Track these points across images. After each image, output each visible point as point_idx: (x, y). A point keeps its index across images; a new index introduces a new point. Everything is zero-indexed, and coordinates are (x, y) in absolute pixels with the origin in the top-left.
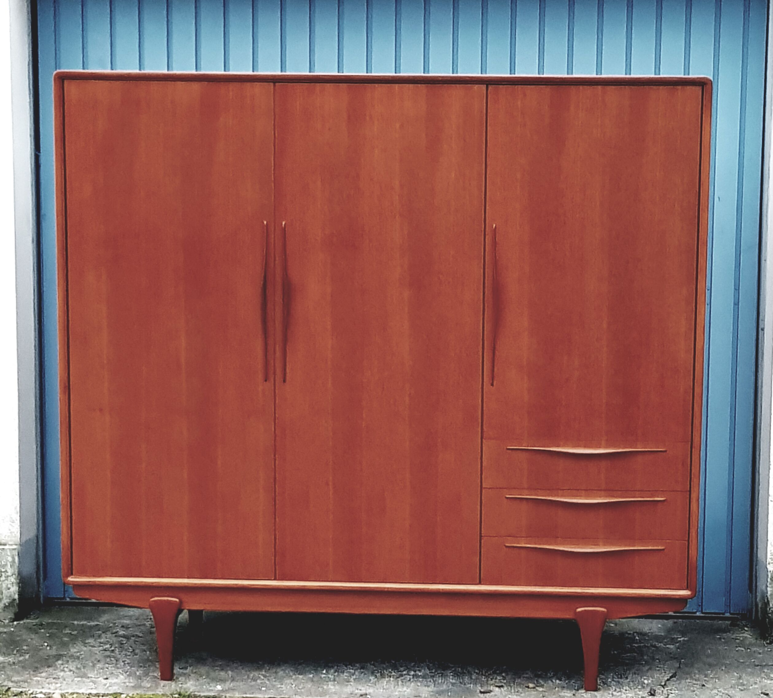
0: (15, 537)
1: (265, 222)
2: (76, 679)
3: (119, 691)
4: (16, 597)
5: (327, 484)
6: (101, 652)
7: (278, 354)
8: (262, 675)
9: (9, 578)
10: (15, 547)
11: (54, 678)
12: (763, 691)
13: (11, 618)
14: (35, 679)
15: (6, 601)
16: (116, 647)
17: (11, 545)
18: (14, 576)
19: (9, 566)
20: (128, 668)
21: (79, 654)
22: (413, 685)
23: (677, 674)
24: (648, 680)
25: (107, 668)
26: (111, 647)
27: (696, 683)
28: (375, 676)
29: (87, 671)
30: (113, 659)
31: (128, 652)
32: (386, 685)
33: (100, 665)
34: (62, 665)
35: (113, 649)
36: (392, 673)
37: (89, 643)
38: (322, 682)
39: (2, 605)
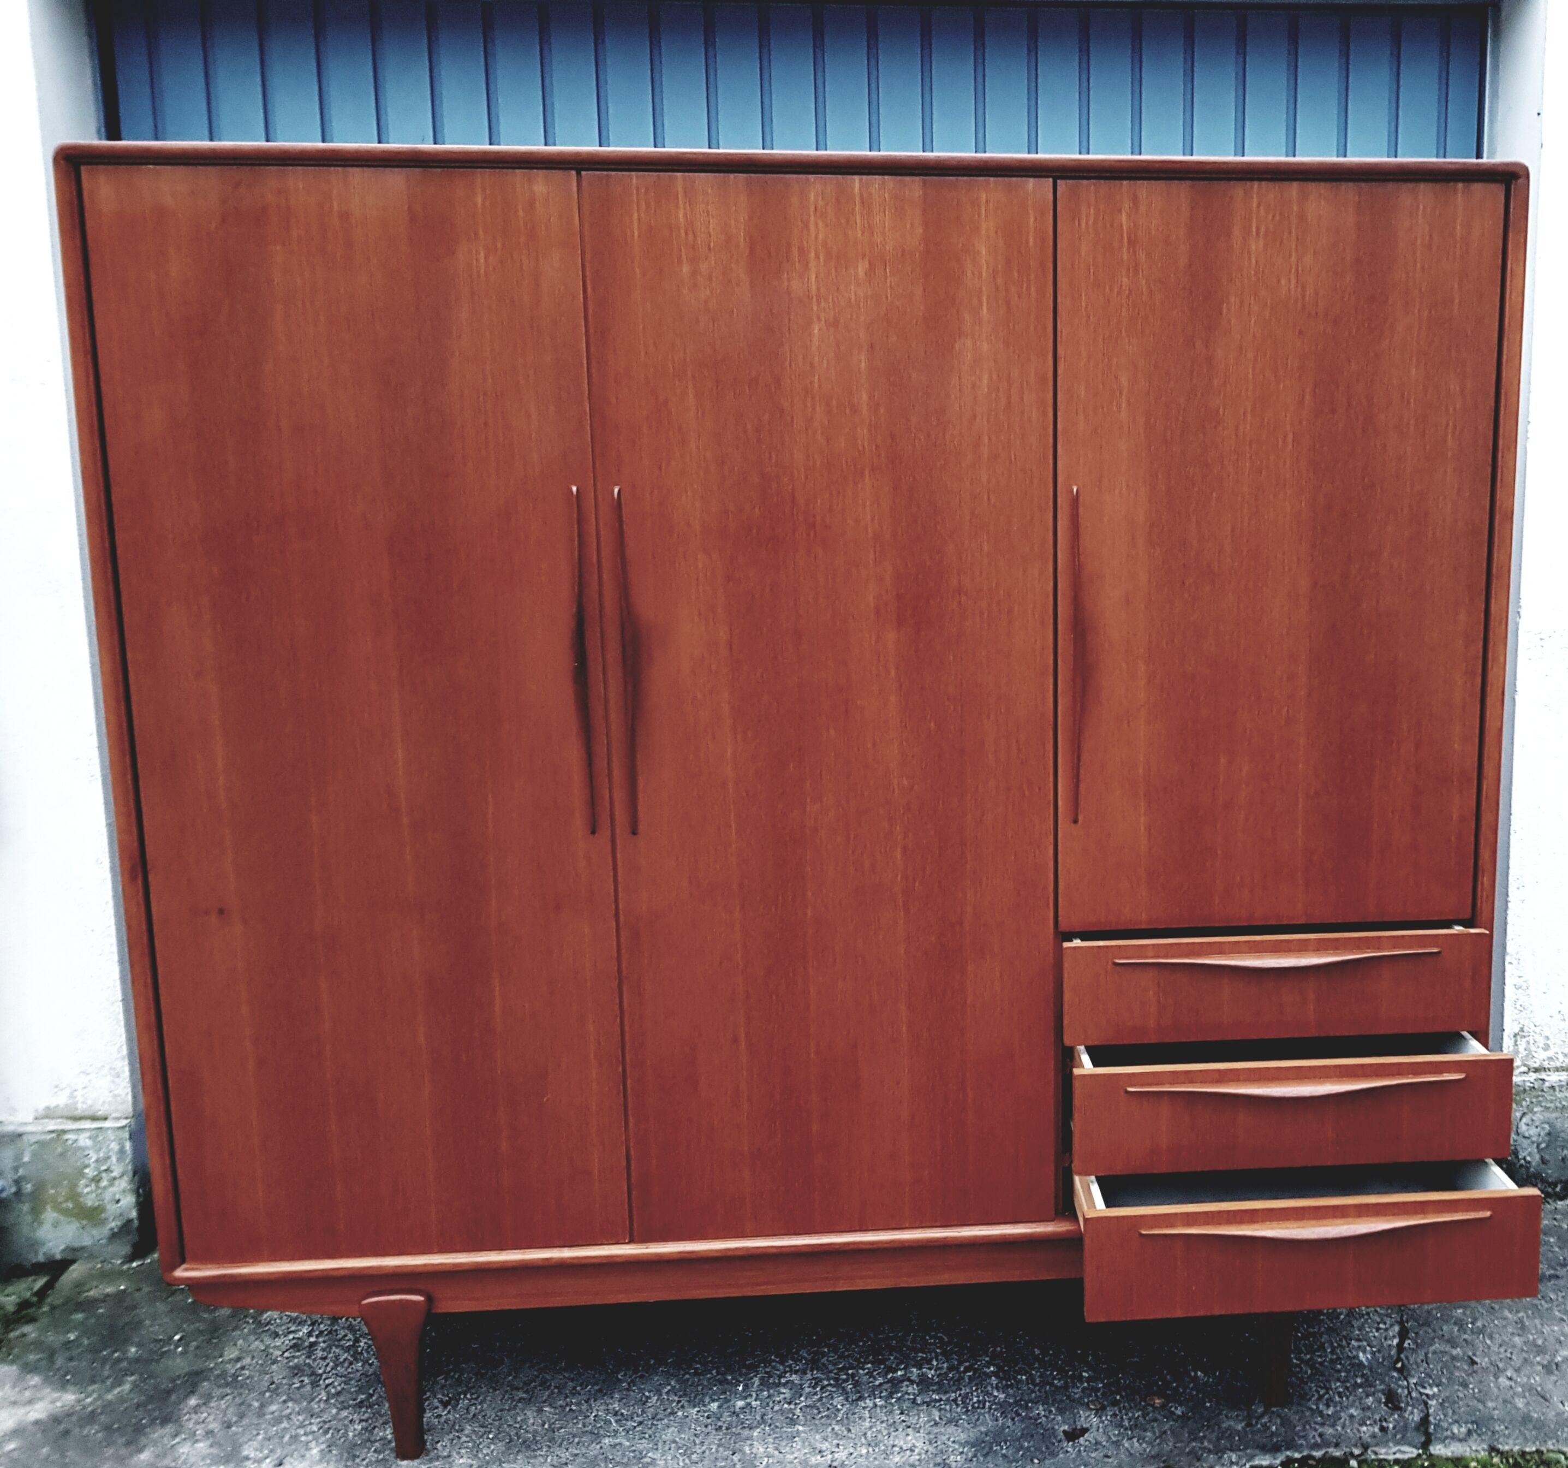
0: (122, 1103)
1: (574, 489)
4: (134, 1214)
5: (735, 1040)
6: (286, 1353)
7: (618, 773)
8: (615, 1412)
9: (117, 1182)
10: (124, 1122)
13: (125, 1255)
15: (114, 1224)
16: (321, 1332)
17: (118, 1119)
18: (125, 1177)
19: (114, 1159)
20: (334, 1411)
21: (239, 1365)
22: (924, 1418)
23: (1408, 1325)
24: (1364, 1352)
25: (288, 1417)
26: (310, 1334)
27: (1454, 1352)
28: (845, 1392)
29: (243, 1433)
30: (306, 1380)
31: (342, 1347)
32: (871, 1428)
33: (274, 1408)
34: (196, 1413)
35: (312, 1339)
36: (875, 1379)
37: (269, 1323)
38: (738, 1430)
39: (105, 1231)
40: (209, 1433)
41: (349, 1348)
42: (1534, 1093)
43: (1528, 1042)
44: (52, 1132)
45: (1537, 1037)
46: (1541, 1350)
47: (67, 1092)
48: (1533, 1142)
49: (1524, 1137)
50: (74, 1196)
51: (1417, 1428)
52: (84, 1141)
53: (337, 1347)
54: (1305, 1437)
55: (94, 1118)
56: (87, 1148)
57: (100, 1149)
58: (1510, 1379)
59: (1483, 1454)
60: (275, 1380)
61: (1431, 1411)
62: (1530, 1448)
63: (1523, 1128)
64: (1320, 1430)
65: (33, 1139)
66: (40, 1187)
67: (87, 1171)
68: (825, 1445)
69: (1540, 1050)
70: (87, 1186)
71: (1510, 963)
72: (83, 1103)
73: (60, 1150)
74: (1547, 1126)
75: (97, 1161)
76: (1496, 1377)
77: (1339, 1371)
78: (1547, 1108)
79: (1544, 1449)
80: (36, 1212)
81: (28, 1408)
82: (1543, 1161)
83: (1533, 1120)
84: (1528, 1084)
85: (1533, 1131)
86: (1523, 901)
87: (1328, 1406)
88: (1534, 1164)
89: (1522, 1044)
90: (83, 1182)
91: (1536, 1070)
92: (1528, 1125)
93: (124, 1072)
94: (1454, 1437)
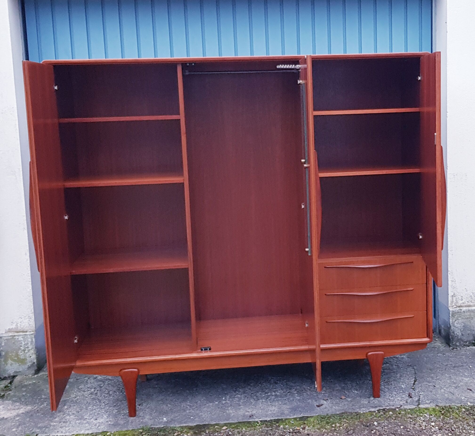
0: (32, 327)
2: (77, 421)
3: (105, 430)
4: (35, 361)
6: (89, 396)
8: (189, 405)
9: (30, 351)
10: (32, 333)
11: (64, 422)
12: (468, 388)
13: (32, 374)
14: (52, 424)
15: (29, 364)
16: (98, 390)
17: (30, 332)
18: (33, 349)
19: (29, 344)
20: (108, 408)
21: (76, 398)
22: (277, 404)
23: (417, 378)
24: (404, 385)
25: (95, 409)
26: (94, 391)
27: (430, 384)
28: (254, 398)
29: (83, 413)
30: (97, 401)
31: (105, 393)
32: (262, 406)
33: (90, 407)
34: (68, 409)
35: (96, 392)
36: (262, 395)
37: (81, 389)
38: (224, 407)
39: (27, 366)
40: (73, 414)
41: (107, 394)
42: (459, 314)
43: (456, 298)
44: (11, 336)
45: (459, 296)
46: (455, 383)
47: (15, 324)
48: (459, 329)
49: (456, 327)
50: (17, 355)
51: (416, 402)
52: (21, 338)
53: (104, 393)
54: (384, 404)
55: (23, 332)
56: (22, 341)
57: (25, 341)
58: (444, 390)
59: (434, 407)
60: (88, 401)
61: (421, 398)
62: (447, 405)
63: (456, 324)
64: (389, 403)
65: (5, 338)
66: (7, 353)
67: (21, 348)
68: (249, 410)
69: (460, 301)
70: (21, 352)
71: (450, 274)
72: (20, 327)
73: (13, 342)
74: (463, 324)
75: (24, 345)
76: (441, 390)
77: (395, 390)
78: (463, 318)
79: (451, 405)
80: (6, 361)
81: (18, 410)
82: (462, 335)
83: (458, 322)
84: (457, 311)
85: (459, 325)
86: (452, 255)
87: (392, 397)
88: (459, 336)
89: (454, 298)
90: (20, 351)
91: (459, 307)
92: (457, 323)
93: (32, 317)
94: (426, 403)
